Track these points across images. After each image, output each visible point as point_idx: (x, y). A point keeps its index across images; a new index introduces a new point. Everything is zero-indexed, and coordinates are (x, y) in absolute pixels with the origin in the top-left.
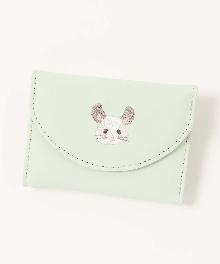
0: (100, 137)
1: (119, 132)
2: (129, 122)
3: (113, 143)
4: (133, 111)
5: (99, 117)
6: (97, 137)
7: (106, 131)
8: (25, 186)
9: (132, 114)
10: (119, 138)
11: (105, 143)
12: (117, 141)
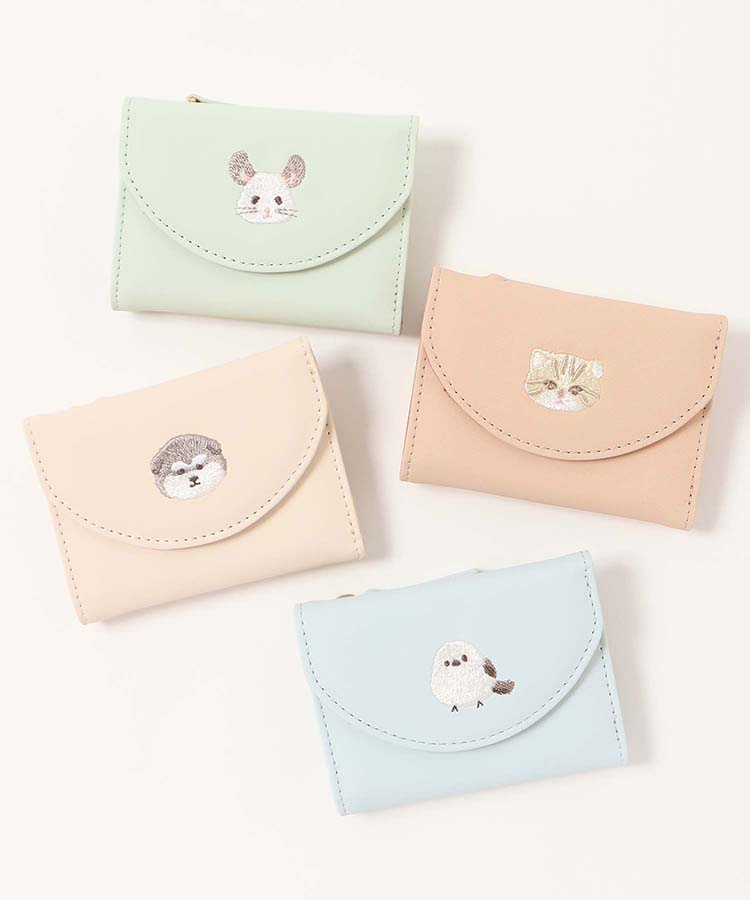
0: (245, 211)
1: (279, 200)
2: (296, 183)
3: (269, 220)
4: (303, 162)
5: (243, 176)
6: (239, 211)
7: (255, 200)
8: (114, 309)
9: (301, 168)
10: (280, 212)
11: (253, 220)
12: (276, 217)
